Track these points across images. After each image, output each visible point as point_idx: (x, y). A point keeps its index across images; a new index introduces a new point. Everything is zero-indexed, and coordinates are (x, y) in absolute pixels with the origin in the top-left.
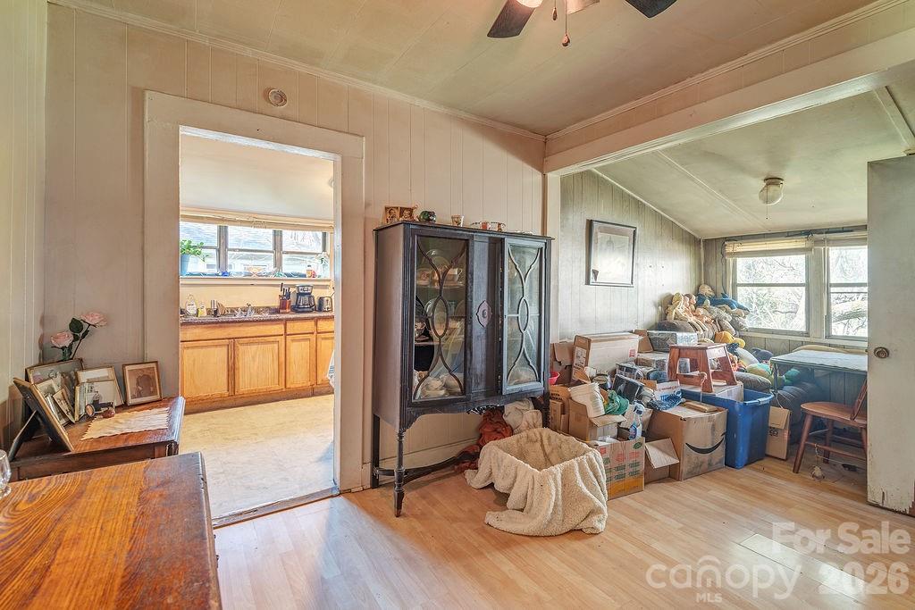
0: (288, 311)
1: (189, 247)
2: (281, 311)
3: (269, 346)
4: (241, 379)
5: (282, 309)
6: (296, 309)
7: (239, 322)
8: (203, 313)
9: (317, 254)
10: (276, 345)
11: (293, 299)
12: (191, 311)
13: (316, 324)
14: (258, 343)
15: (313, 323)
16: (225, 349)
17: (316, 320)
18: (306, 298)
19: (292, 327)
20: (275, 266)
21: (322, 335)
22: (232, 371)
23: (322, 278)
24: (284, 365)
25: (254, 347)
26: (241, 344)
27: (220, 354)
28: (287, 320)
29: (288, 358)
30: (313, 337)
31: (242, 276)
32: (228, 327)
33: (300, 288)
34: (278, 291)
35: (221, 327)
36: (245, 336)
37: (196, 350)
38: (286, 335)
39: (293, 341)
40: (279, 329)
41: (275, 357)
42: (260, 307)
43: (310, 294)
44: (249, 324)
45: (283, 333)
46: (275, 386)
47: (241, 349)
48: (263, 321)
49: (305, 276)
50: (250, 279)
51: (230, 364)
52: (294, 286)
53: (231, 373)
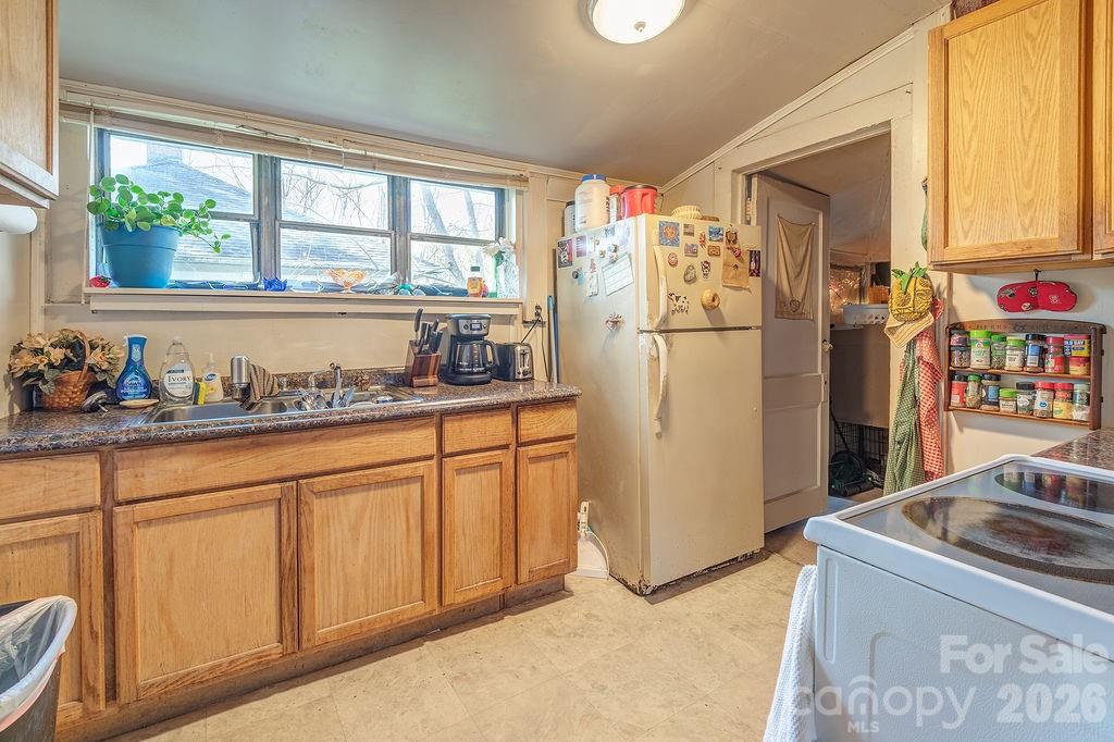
0: (432, 379)
1: (175, 210)
2: (416, 381)
3: (398, 492)
4: (318, 599)
5: (419, 375)
6: (452, 376)
7: (313, 427)
8: (214, 392)
9: (485, 243)
10: (416, 488)
11: (443, 351)
12: (179, 387)
13: (516, 422)
14: (368, 487)
15: (507, 418)
16: (270, 514)
17: (516, 409)
18: (476, 346)
19: (460, 434)
20: (395, 268)
21: (532, 450)
22: (292, 579)
23: (501, 297)
24: (436, 543)
25: (355, 500)
26: (319, 494)
27: (256, 531)
28: (445, 414)
29: (447, 522)
30: (507, 458)
31: (317, 292)
32: (281, 443)
33: (462, 323)
34: (408, 332)
35: (258, 445)
36: (329, 467)
37: (175, 530)
38: (442, 455)
39: (460, 471)
40: (421, 440)
41: (415, 521)
42: (362, 372)
43: (480, 337)
44: (343, 431)
45: (433, 450)
46: (416, 608)
47: (319, 507)
48: (381, 420)
49: (464, 293)
50: (337, 303)
51: (287, 558)
52: (445, 318)
53: (289, 585)
